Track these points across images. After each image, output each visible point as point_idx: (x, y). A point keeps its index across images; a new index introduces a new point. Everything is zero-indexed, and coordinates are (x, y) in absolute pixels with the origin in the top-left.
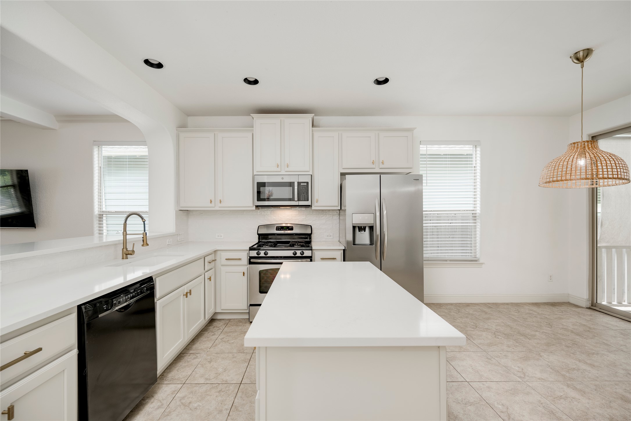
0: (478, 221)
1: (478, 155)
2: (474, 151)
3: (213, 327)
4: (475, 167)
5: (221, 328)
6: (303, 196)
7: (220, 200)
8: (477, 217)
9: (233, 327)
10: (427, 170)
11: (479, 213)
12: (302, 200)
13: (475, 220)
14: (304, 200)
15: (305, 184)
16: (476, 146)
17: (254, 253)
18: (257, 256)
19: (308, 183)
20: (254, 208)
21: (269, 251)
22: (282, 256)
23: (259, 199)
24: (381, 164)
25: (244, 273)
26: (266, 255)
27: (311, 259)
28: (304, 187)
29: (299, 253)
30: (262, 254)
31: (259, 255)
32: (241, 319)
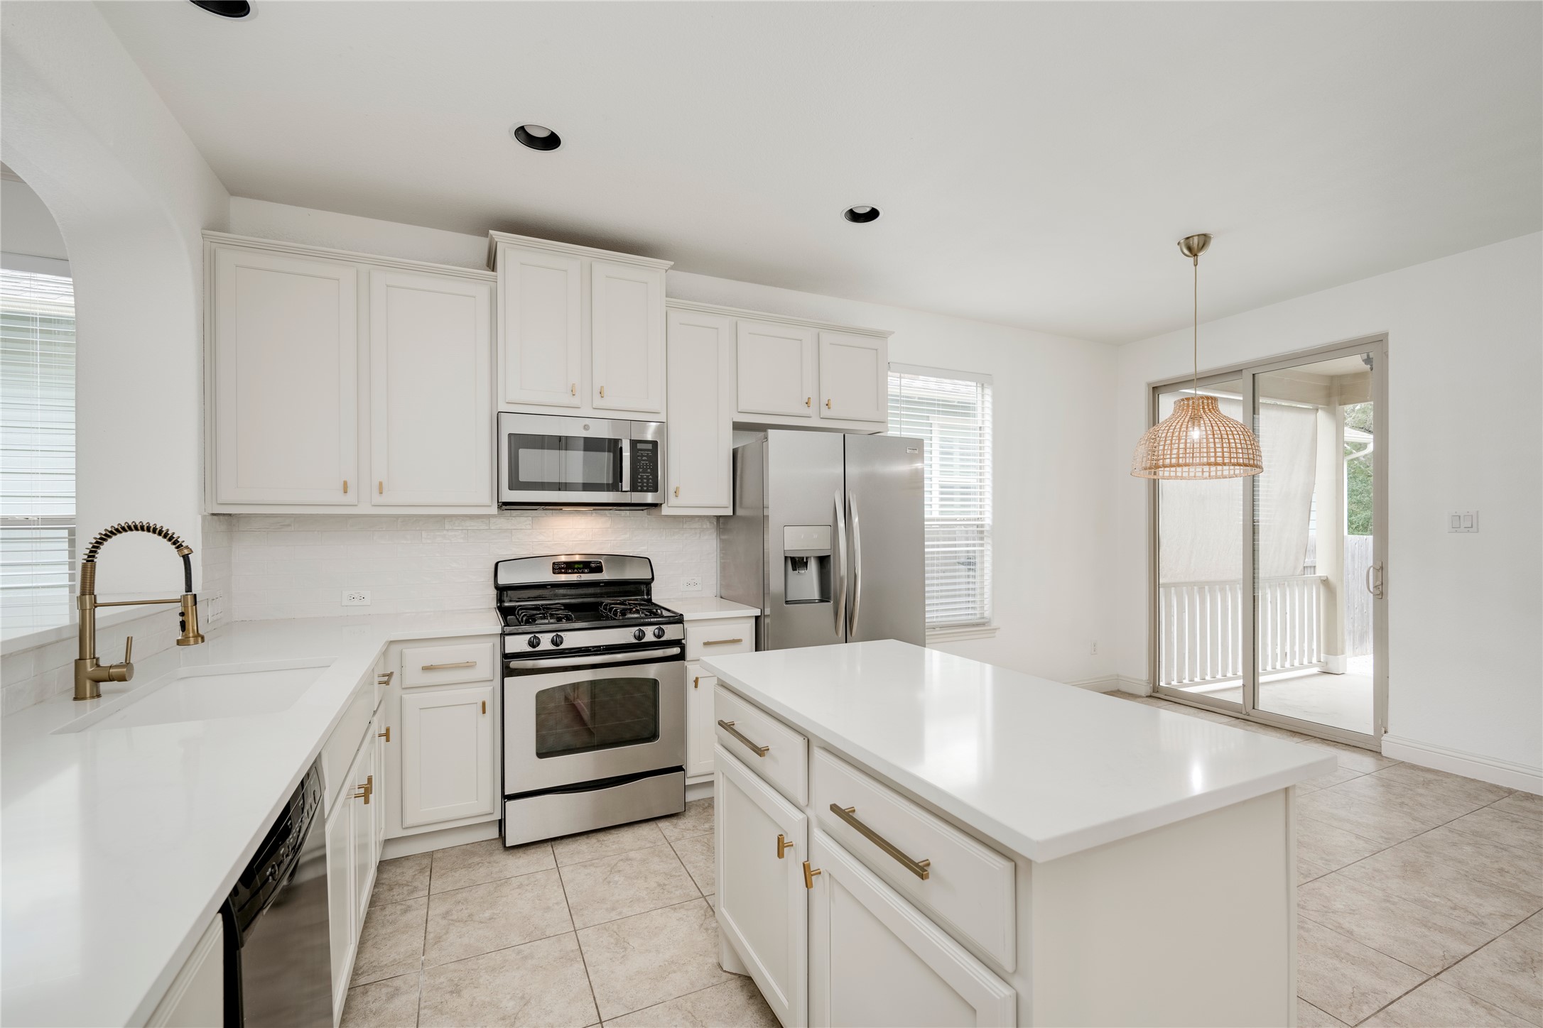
0: (988, 541)
1: (988, 405)
2: (980, 396)
3: (385, 887)
4: (980, 428)
5: (415, 884)
6: (643, 478)
7: (381, 484)
8: (985, 534)
9: (457, 874)
10: (901, 428)
11: (989, 524)
12: (642, 488)
13: (982, 539)
14: (646, 488)
16: (983, 385)
17: (518, 644)
18: (530, 649)
19: (655, 443)
20: (494, 510)
21: (566, 633)
22: (603, 646)
23: (515, 484)
24: (824, 408)
25: (484, 704)
26: (557, 645)
27: (683, 648)
28: (647, 456)
29: (650, 634)
30: (546, 643)
31: (534, 647)
32: (468, 846)
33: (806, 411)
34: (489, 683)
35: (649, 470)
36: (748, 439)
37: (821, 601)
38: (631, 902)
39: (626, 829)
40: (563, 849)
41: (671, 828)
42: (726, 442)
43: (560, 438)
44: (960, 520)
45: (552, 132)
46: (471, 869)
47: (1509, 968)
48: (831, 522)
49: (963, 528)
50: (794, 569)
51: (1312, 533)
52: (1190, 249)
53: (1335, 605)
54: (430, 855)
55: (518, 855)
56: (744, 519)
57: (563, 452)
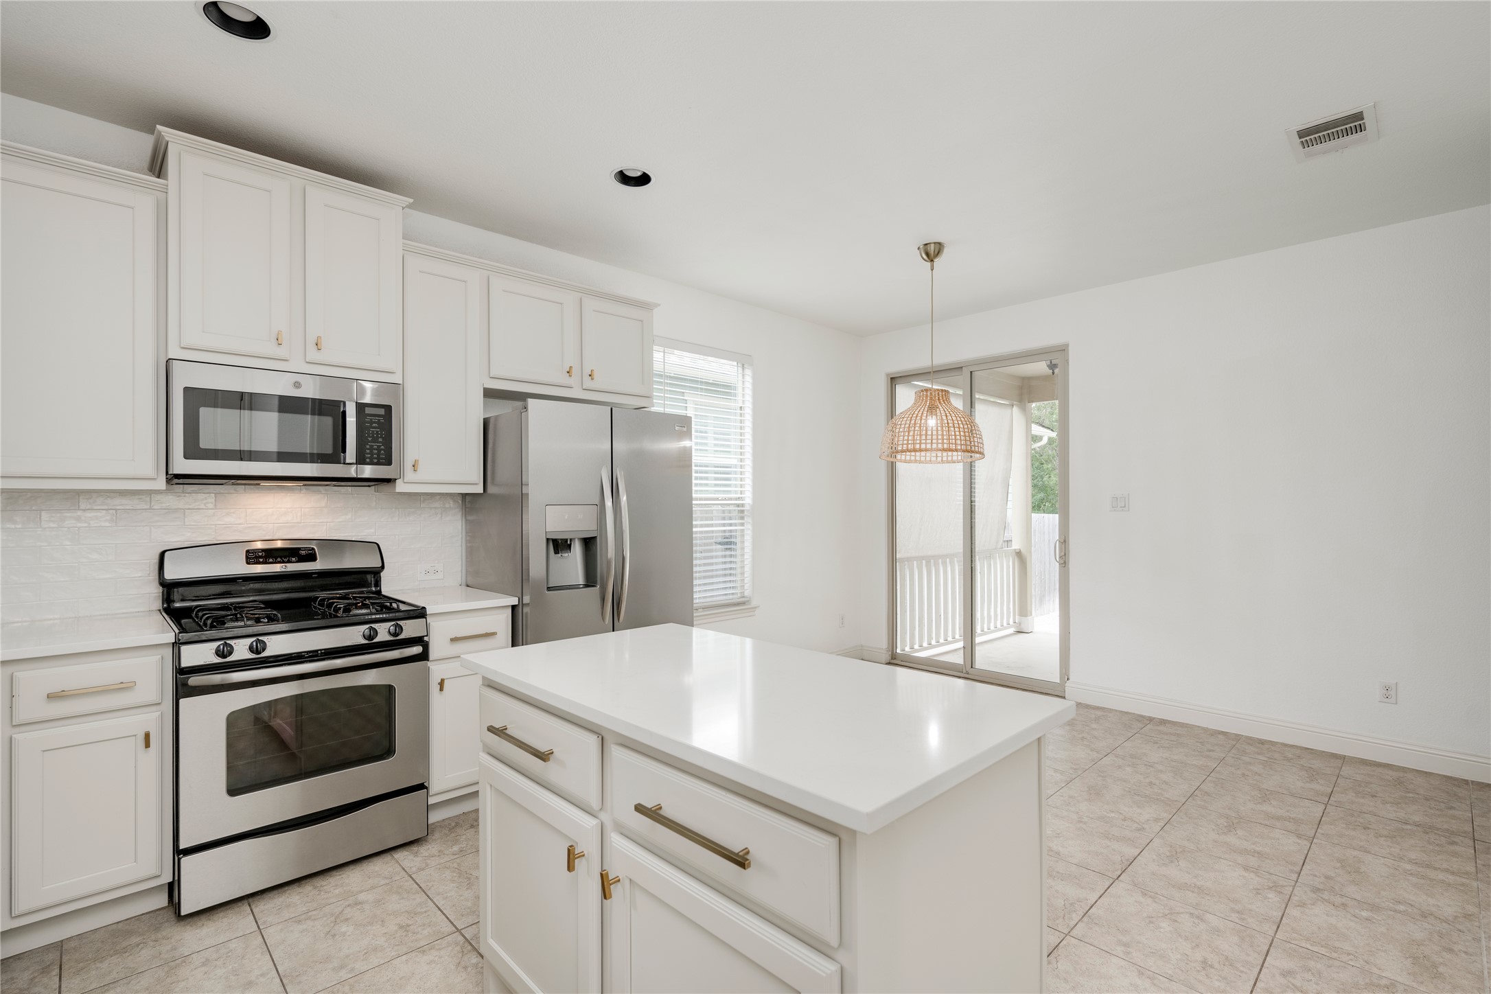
0: (748, 520)
1: (749, 385)
2: (740, 376)
4: (741, 407)
6: (371, 448)
8: (746, 513)
10: (664, 404)
11: (749, 504)
12: (368, 460)
13: (742, 518)
14: (375, 461)
15: (382, 412)
16: (743, 365)
18: (218, 660)
19: (388, 409)
20: (161, 483)
21: (269, 637)
22: (321, 650)
23: (193, 450)
24: (587, 379)
25: (147, 736)
26: (258, 652)
27: (426, 646)
28: (379, 422)
29: (383, 632)
30: (241, 650)
31: (224, 656)
32: (121, 924)
33: (566, 380)
34: (154, 708)
35: (380, 440)
36: (501, 409)
37: (586, 586)
38: (366, 953)
39: (352, 867)
40: (263, 907)
41: (411, 857)
42: (477, 410)
43: (242, 394)
44: (722, 500)
45: (258, 17)
46: (127, 954)
47: (1163, 862)
48: (597, 500)
49: (720, 508)
50: (556, 552)
51: (1009, 513)
52: (927, 254)
53: (1026, 574)
54: (59, 946)
55: (200, 924)
56: (494, 496)
57: (247, 412)
